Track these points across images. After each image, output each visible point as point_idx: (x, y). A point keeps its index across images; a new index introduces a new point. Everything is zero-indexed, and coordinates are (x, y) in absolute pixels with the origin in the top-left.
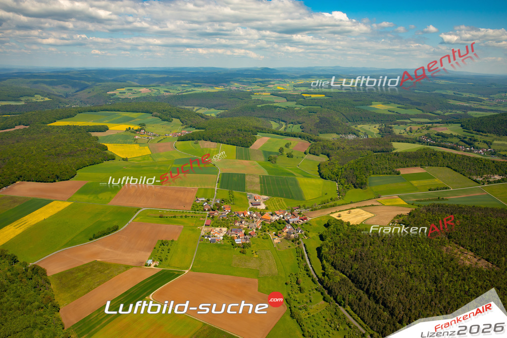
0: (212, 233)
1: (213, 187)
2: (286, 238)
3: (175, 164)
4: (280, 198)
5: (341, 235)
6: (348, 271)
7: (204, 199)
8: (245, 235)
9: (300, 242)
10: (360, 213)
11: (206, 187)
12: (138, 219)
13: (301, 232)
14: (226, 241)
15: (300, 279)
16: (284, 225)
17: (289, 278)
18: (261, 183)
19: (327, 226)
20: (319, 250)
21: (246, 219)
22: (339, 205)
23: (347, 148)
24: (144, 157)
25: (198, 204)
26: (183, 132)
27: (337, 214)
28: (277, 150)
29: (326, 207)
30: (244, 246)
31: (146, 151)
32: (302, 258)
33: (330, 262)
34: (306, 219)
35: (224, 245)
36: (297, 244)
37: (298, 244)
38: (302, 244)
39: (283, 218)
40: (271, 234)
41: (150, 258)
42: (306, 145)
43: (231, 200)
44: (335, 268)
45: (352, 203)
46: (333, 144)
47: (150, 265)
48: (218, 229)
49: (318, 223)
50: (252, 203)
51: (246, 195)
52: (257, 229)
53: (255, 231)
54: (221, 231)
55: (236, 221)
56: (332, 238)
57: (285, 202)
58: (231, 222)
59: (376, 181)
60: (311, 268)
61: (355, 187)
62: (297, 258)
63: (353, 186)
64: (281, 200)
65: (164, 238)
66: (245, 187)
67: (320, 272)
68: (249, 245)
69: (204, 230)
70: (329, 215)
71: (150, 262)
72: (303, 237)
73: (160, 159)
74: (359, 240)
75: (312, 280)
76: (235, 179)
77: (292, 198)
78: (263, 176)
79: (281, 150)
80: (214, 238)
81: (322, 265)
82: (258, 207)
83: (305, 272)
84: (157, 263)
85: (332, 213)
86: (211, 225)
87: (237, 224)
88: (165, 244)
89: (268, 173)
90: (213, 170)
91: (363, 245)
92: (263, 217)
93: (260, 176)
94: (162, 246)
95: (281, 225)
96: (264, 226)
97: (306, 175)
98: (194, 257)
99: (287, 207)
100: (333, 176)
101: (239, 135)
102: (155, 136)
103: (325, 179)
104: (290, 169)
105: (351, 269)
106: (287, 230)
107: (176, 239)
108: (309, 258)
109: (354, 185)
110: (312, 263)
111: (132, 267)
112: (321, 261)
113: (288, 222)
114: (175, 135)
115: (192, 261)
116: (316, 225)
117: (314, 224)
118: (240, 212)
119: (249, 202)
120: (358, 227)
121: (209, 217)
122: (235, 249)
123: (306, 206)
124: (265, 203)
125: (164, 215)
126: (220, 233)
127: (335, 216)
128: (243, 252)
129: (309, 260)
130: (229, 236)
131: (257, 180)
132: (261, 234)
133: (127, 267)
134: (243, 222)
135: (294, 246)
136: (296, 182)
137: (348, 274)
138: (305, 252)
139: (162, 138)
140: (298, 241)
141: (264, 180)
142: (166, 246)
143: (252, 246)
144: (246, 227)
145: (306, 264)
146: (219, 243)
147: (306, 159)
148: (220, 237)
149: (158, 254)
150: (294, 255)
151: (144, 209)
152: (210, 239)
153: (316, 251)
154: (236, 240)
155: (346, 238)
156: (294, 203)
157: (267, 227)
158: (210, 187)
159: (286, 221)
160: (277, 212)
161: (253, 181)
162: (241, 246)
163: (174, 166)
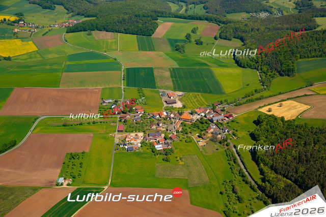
0: (127, 139)
1: (119, 86)
2: (211, 140)
3: (69, 61)
4: (196, 93)
5: (277, 133)
6: (292, 176)
7: (111, 101)
8: (165, 139)
9: (229, 143)
10: (293, 105)
11: (111, 86)
12: (38, 130)
13: (228, 132)
14: (145, 148)
15: (236, 187)
16: (207, 125)
17: (224, 186)
18: (172, 77)
19: (257, 122)
20: (253, 152)
21: (163, 121)
22: (266, 98)
23: (262, 28)
24: (30, 55)
25: (106, 107)
26: (71, 21)
27: (267, 108)
28: (182, 36)
29: (252, 101)
30: (166, 153)
31: (31, 47)
32: (235, 162)
33: (269, 165)
34: (231, 116)
35: (144, 153)
36: (225, 146)
37: (227, 145)
38: (232, 145)
39: (205, 116)
40: (195, 136)
41: (60, 176)
42: (215, 29)
44: (276, 172)
45: (280, 93)
46: (246, 25)
47: (62, 184)
48: (133, 135)
49: (246, 119)
50: (166, 102)
51: (158, 92)
52: (177, 132)
53: (175, 133)
54: (137, 137)
55: (152, 124)
56: (266, 138)
57: (204, 97)
58: (146, 126)
59: (305, 66)
60: (246, 173)
61: (281, 75)
62: (228, 162)
63: (278, 74)
64: (198, 95)
65: (73, 150)
66: (155, 83)
67: (258, 177)
68: (171, 150)
69: (118, 137)
70: (256, 109)
71: (61, 180)
72: (231, 137)
73: (50, 56)
74: (299, 137)
75: (251, 187)
76: (142, 74)
77: (211, 92)
78: (173, 69)
79: (188, 37)
80: (130, 146)
81: (259, 169)
82: (174, 105)
83: (241, 178)
84: (70, 181)
85: (260, 107)
86: (124, 130)
87: (154, 127)
88: (75, 157)
89: (179, 65)
90: (114, 65)
91: (305, 144)
92: (182, 117)
93: (170, 69)
94: (73, 160)
95: (203, 125)
96: (185, 128)
97: (221, 65)
98: (112, 169)
99: (207, 104)
100: (252, 63)
101: (137, 22)
102: (37, 27)
103: (244, 67)
104: (202, 59)
105: (296, 172)
106: (212, 130)
107: (87, 151)
108: (242, 162)
109: (279, 72)
110: (248, 167)
111: (41, 188)
112: (258, 164)
113: (211, 121)
114: (61, 25)
115: (109, 174)
116: (244, 122)
117: (242, 122)
118: (155, 113)
119: (163, 100)
120: (296, 123)
121: (120, 121)
122: (157, 156)
123: (229, 101)
124: (180, 100)
125: (68, 123)
126: (136, 139)
127: (264, 110)
128: (167, 160)
129: (243, 164)
130: (147, 142)
131: (168, 74)
132: (183, 136)
133: (35, 189)
134: (161, 125)
135: (222, 149)
136: (211, 73)
137: (293, 179)
138: (237, 155)
139: (46, 30)
140: (226, 143)
141: (175, 74)
142: (76, 160)
143: (176, 151)
144: (164, 129)
145: (241, 169)
146: (137, 151)
147: (217, 45)
148: (137, 143)
149: (69, 170)
150: (224, 159)
151: (43, 118)
152: (126, 147)
153: (250, 153)
154: (156, 146)
155: (285, 137)
156: (215, 98)
157: (188, 129)
158: (115, 86)
159: (209, 120)
160: (197, 110)
161: (163, 76)
162: (163, 152)
163: (68, 63)
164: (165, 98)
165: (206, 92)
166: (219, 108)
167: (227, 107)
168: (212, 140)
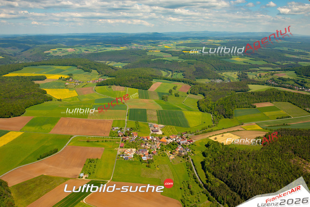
0: (125, 152)
1: (124, 119)
2: (178, 155)
4: (172, 126)
5: (218, 152)
6: (225, 179)
7: (118, 128)
8: (149, 153)
10: (230, 136)
11: (119, 119)
12: (72, 143)
13: (189, 151)
14: (136, 158)
15: (190, 185)
16: (176, 146)
17: (183, 184)
18: (158, 115)
19: (207, 146)
20: (203, 163)
21: (149, 142)
22: (215, 131)
23: (217, 89)
24: (73, 98)
25: (114, 132)
26: (100, 79)
27: (214, 137)
28: (167, 91)
29: (205, 132)
30: (149, 162)
31: (74, 94)
32: (191, 170)
33: (212, 172)
34: (192, 141)
35: (134, 162)
37: (187, 159)
38: (190, 159)
39: (176, 141)
40: (168, 153)
41: (82, 172)
42: (188, 88)
43: (138, 128)
44: (215, 177)
45: (223, 129)
46: (207, 86)
47: (82, 177)
48: (129, 150)
49: (200, 144)
50: (152, 130)
51: (148, 124)
53: (156, 150)
54: (131, 151)
55: (142, 144)
56: (212, 155)
57: (176, 129)
58: (138, 145)
59: (240, 113)
60: (198, 177)
61: (225, 117)
62: (187, 169)
63: (223, 116)
65: (91, 157)
66: (147, 119)
67: (204, 179)
68: (152, 161)
69: (119, 151)
70: (208, 138)
71: (82, 175)
72: (190, 154)
73: (84, 100)
74: (231, 156)
75: (199, 185)
76: (139, 113)
77: (181, 126)
78: (159, 110)
79: (170, 91)
80: (127, 156)
81: (205, 175)
82: (157, 133)
83: (194, 180)
84: (87, 176)
85: (210, 136)
86: (124, 147)
87: (143, 146)
89: (163, 108)
90: (122, 107)
91: (234, 160)
92: (161, 140)
93: (157, 111)
94: (90, 163)
95: (174, 146)
96: (162, 147)
97: (189, 110)
98: (114, 170)
99: (178, 133)
100: (208, 110)
101: (140, 81)
102: (80, 82)
103: (203, 112)
104: (178, 105)
105: (227, 177)
106: (179, 149)
107: (99, 158)
108: (196, 170)
109: (224, 115)
110: (199, 173)
111: (69, 179)
112: (205, 171)
113: (179, 143)
114: (94, 81)
115: (112, 173)
117: (198, 145)
118: (145, 137)
119: (150, 129)
120: (230, 147)
121: (122, 141)
122: (143, 164)
123: (191, 132)
124: (161, 130)
125: (90, 140)
126: (131, 153)
127: (212, 138)
128: (148, 167)
130: (138, 154)
131: (155, 113)
132: (160, 152)
133: (66, 179)
134: (147, 144)
135: (184, 161)
136: (183, 114)
137: (225, 181)
138: (193, 165)
139: (85, 84)
141: (160, 114)
142: (92, 163)
143: (155, 161)
144: (149, 147)
145: (194, 174)
146: (131, 160)
147: (189, 98)
148: (131, 155)
149: (88, 169)
150: (185, 168)
151: (75, 136)
152: (124, 157)
153: (201, 165)
154: (143, 158)
155: (223, 155)
156: (183, 130)
157: (164, 148)
158: (122, 119)
160: (171, 137)
161: (152, 114)
162: (147, 161)
163: (95, 104)
164: (152, 128)
165: (178, 126)
166: (184, 136)
167: (190, 135)
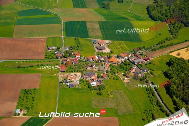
0: (68, 78)
1: (60, 36)
3: (19, 16)
4: (120, 42)
5: (186, 72)
7: (54, 48)
8: (98, 77)
9: (148, 80)
11: (54, 36)
13: (146, 71)
14: (82, 85)
16: (130, 66)
17: (145, 114)
18: (101, 28)
19: (169, 64)
20: (167, 88)
21: (95, 63)
22: (175, 44)
25: (50, 53)
27: (176, 52)
29: (164, 47)
30: (99, 88)
32: (153, 95)
33: (181, 98)
34: (148, 59)
35: (82, 89)
36: (145, 83)
38: (150, 82)
39: (128, 59)
40: (121, 75)
41: (17, 108)
43: (79, 47)
44: (186, 103)
45: (186, 41)
47: (19, 114)
48: (73, 74)
49: (160, 62)
50: (97, 48)
51: (91, 41)
52: (107, 72)
53: (106, 73)
54: (76, 76)
55: (87, 66)
56: (177, 76)
57: (126, 44)
58: (83, 67)
60: (163, 104)
61: (186, 26)
62: (148, 95)
64: (122, 43)
65: (26, 87)
66: (88, 34)
67: (172, 107)
68: (103, 87)
69: (61, 76)
70: (168, 54)
71: (18, 111)
72: (149, 76)
73: (3, 12)
75: (166, 115)
76: (78, 26)
77: (131, 40)
78: (101, 22)
80: (71, 83)
81: (172, 101)
82: (104, 51)
83: (158, 108)
84: (25, 112)
85: (171, 52)
86: (66, 71)
87: (89, 68)
88: (28, 93)
89: (106, 19)
90: (55, 20)
92: (110, 60)
93: (99, 22)
94: (27, 95)
95: (127, 66)
96: (113, 69)
97: (139, 19)
98: (57, 102)
99: (129, 50)
103: (156, 20)
104: (123, 14)
106: (134, 70)
107: (37, 87)
108: (158, 95)
109: (184, 24)
110: (163, 99)
111: (2, 118)
112: (171, 97)
115: (56, 106)
116: (159, 64)
117: (157, 64)
118: (89, 57)
119: (95, 47)
121: (62, 64)
122: (92, 91)
123: (146, 47)
124: (108, 47)
125: (22, 66)
126: (75, 78)
127: (174, 54)
128: (100, 94)
129: (160, 96)
130: (84, 80)
131: (97, 26)
132: (112, 75)
134: (94, 66)
138: (154, 90)
140: (145, 80)
141: (103, 26)
142: (29, 95)
143: (106, 87)
144: (97, 70)
145: (158, 101)
146: (77, 87)
148: (77, 81)
149: (24, 103)
151: (1, 61)
152: (68, 84)
153: (164, 88)
154: (91, 83)
156: (135, 45)
157: (115, 69)
158: (57, 36)
159: (132, 62)
160: (122, 55)
161: (94, 28)
162: (97, 88)
163: (19, 18)
164: (96, 45)
165: (128, 40)
166: (138, 53)
167: (145, 52)
168: (134, 78)
